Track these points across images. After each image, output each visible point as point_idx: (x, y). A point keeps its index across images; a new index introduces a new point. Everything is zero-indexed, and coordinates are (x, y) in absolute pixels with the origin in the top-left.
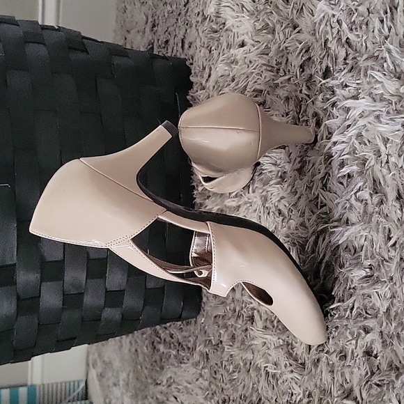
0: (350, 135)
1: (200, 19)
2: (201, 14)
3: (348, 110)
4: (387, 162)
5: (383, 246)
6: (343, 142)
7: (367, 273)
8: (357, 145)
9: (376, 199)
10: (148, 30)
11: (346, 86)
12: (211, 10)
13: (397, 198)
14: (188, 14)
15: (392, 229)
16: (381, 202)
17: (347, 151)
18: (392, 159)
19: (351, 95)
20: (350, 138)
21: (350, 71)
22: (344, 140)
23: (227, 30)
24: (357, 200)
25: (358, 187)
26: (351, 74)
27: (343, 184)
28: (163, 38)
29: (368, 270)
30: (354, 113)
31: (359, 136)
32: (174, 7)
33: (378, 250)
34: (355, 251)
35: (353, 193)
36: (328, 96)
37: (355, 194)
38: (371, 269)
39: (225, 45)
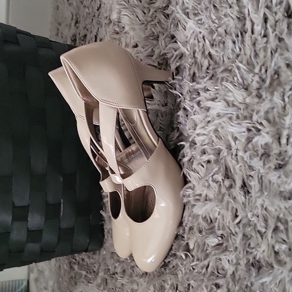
0: (209, 129)
1: (107, 21)
2: (108, 18)
3: (208, 109)
4: (236, 155)
5: (231, 222)
6: (204, 134)
7: (219, 240)
8: (214, 138)
9: (227, 183)
10: (73, 25)
11: (208, 90)
12: (114, 16)
13: (242, 186)
14: (100, 16)
15: (238, 209)
16: (231, 187)
17: (206, 142)
18: (240, 153)
19: (211, 97)
20: (209, 132)
21: (211, 79)
22: (205, 133)
23: (125, 33)
24: (214, 181)
25: (214, 171)
26: (211, 81)
27: (204, 167)
28: (82, 33)
29: (220, 238)
30: (213, 113)
31: (216, 131)
32: (91, 10)
33: (227, 224)
34: (211, 221)
35: (210, 175)
36: (194, 96)
37: (212, 176)
38: (222, 237)
39: (124, 44)
